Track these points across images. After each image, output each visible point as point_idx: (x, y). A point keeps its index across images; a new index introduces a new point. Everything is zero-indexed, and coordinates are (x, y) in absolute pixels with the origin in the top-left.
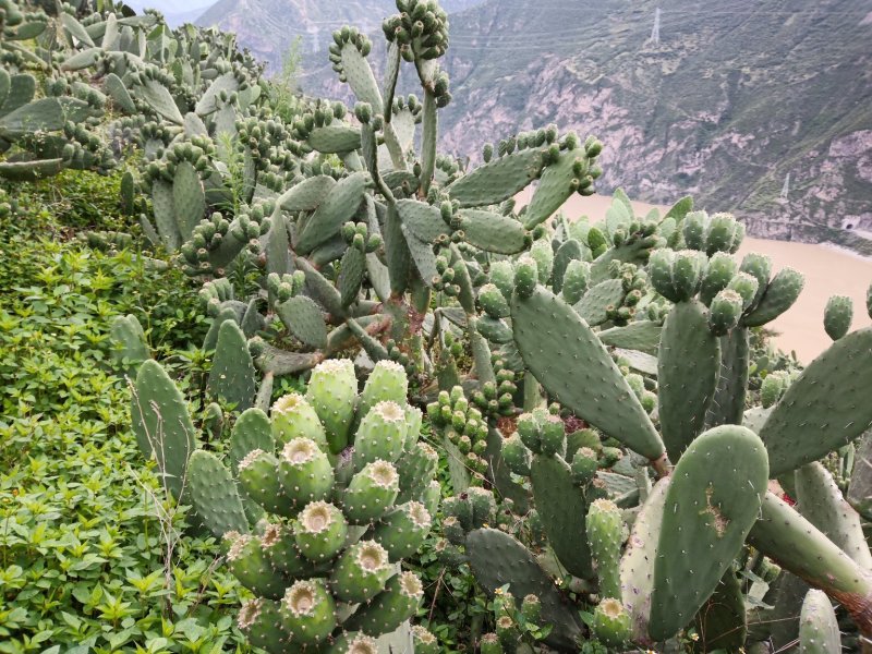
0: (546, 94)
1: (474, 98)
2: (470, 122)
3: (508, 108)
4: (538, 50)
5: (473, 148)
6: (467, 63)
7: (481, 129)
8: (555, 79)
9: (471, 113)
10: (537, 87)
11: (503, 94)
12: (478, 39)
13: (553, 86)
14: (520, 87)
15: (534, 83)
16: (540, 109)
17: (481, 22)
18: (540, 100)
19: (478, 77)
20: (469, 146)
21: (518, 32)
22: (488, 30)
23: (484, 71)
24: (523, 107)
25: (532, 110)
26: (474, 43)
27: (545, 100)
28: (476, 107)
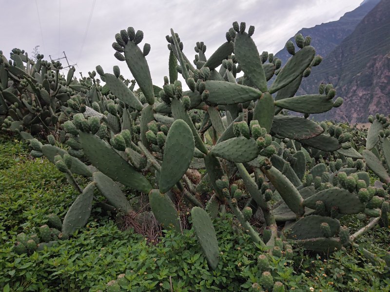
1: (345, 89)
4: (369, 57)
6: (336, 76)
12: (337, 65)
14: (366, 76)
15: (373, 71)
17: (336, 57)
19: (343, 80)
20: (351, 111)
21: (355, 54)
22: (340, 59)
23: (345, 76)
24: (372, 84)
25: (377, 83)
27: (382, 76)
28: (347, 93)
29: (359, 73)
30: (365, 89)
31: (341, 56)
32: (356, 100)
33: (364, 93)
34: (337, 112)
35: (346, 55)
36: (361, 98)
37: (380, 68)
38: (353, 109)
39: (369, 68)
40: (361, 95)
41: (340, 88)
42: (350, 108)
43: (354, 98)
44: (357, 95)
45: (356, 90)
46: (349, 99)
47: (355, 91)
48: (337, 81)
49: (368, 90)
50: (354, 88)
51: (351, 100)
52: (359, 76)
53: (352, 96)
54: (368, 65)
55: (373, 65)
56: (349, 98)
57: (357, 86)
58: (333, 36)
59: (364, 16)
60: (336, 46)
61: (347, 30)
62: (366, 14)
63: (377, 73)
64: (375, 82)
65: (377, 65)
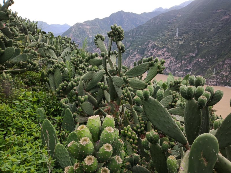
0: (149, 50)
1: (131, 52)
2: (130, 58)
3: (140, 54)
4: (147, 40)
5: (131, 64)
6: (129, 43)
7: (133, 60)
8: (152, 46)
9: (130, 56)
10: (147, 49)
11: (138, 50)
12: (132, 38)
13: (151, 48)
14: (143, 49)
16: (148, 54)
17: (132, 33)
18: (148, 52)
19: (132, 47)
20: (130, 64)
21: (142, 35)
22: (134, 35)
23: (133, 45)
24: (144, 54)
25: (146, 54)
26: (131, 38)
27: (149, 52)
28: (132, 54)
55: (147, 45)
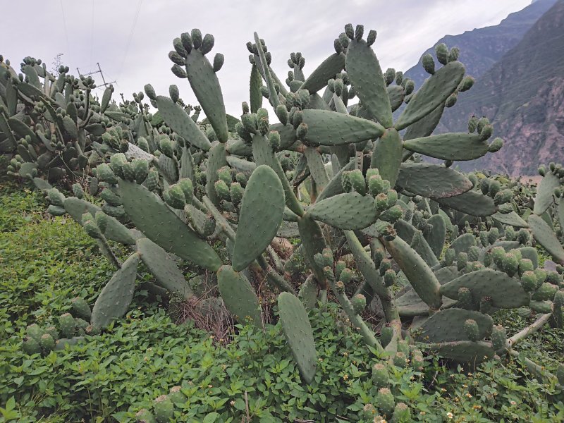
29: (525, 103)
30: (534, 127)
31: (500, 77)
32: (520, 143)
33: (533, 132)
34: (492, 158)
35: (508, 76)
36: (528, 139)
37: (558, 95)
38: (516, 156)
39: (542, 96)
40: (528, 134)
41: (498, 124)
42: (512, 153)
43: (518, 139)
44: (522, 134)
45: (522, 127)
46: (510, 141)
47: (519, 130)
48: (494, 115)
49: (539, 128)
50: (519, 125)
51: (513, 143)
52: (526, 107)
53: (514, 137)
54: (540, 91)
56: (511, 138)
57: (523, 121)
58: (491, 48)
59: (537, 20)
60: (495, 62)
61: (510, 39)
62: (540, 16)
63: (553, 103)
64: (549, 116)
65: (553, 91)
